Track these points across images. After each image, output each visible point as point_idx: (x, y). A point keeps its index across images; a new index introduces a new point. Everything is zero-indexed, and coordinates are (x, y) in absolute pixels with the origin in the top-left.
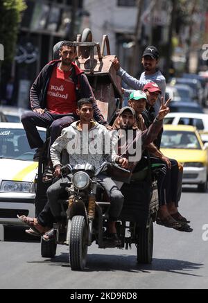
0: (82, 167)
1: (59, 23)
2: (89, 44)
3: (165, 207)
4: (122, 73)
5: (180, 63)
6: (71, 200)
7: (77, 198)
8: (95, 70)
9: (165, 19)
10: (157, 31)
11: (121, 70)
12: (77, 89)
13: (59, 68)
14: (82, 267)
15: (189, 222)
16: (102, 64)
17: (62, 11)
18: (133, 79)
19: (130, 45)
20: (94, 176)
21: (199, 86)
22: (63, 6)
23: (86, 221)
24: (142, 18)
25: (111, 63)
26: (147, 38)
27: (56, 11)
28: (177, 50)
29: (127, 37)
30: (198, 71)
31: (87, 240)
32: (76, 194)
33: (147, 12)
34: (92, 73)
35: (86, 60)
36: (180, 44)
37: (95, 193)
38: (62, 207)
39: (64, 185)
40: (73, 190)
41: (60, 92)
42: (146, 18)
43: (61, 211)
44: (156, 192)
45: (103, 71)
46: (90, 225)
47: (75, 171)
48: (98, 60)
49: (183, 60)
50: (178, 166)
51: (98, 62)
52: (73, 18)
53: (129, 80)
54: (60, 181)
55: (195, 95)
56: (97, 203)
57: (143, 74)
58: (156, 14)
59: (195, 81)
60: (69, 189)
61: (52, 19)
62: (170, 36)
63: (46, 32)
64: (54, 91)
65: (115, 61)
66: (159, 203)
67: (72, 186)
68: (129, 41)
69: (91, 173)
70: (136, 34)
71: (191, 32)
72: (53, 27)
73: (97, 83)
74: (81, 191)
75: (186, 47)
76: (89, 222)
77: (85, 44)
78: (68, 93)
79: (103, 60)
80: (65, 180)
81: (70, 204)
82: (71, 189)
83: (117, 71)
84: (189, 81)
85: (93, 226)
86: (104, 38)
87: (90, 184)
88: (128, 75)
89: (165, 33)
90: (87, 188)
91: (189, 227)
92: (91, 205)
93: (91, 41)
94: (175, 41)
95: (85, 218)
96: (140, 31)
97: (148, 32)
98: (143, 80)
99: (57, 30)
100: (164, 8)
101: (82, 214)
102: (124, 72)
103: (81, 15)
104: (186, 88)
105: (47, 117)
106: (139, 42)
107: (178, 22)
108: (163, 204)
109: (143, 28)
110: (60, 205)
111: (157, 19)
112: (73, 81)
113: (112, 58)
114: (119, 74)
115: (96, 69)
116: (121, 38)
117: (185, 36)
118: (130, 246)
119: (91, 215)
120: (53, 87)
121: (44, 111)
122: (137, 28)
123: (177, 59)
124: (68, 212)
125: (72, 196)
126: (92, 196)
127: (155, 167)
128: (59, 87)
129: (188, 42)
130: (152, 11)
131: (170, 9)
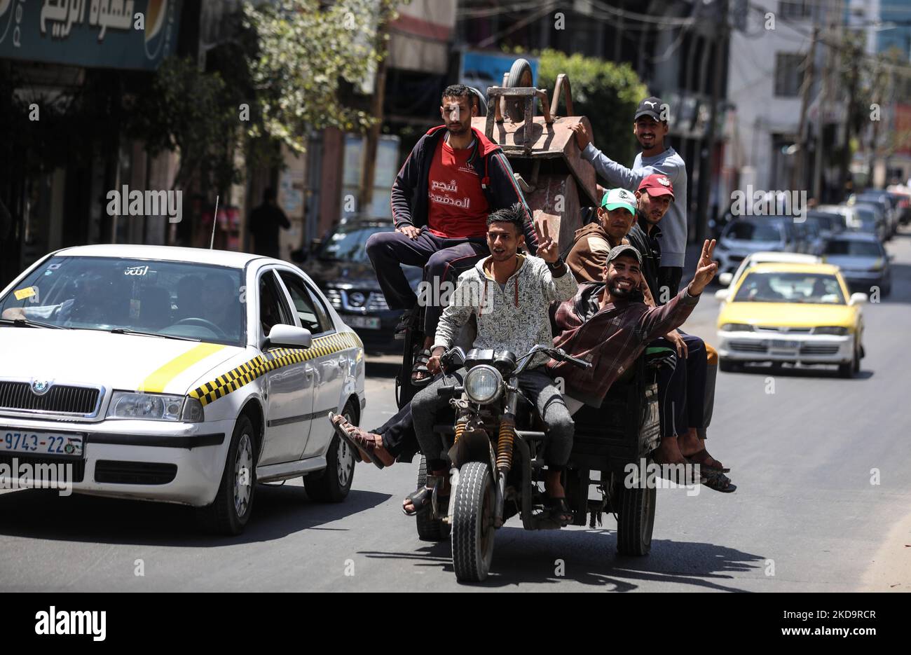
0: (488, 354)
1: (694, 120)
2: (524, 91)
3: (674, 439)
4: (592, 154)
5: (860, 174)
6: (462, 427)
7: (473, 423)
8: (534, 147)
9: (841, 113)
10: (829, 130)
11: (592, 148)
12: (484, 186)
13: (447, 144)
14: (480, 577)
15: (727, 470)
16: (551, 135)
17: (698, 104)
18: (616, 166)
19: (792, 150)
20: (513, 376)
21: (888, 204)
22: (700, 96)
23: (491, 473)
24: (809, 112)
25: (571, 132)
26: (815, 141)
27: (690, 103)
28: (857, 156)
29: (787, 139)
30: (886, 186)
31: (493, 516)
32: (472, 413)
33: (816, 104)
34: (528, 152)
35: (519, 125)
36: (862, 148)
37: (513, 413)
38: (444, 439)
39: (447, 394)
40: (465, 405)
41: (452, 195)
42: (814, 112)
43: (442, 448)
44: (655, 406)
45: (553, 149)
46: (501, 482)
47: (471, 364)
48: (544, 126)
49: (865, 170)
50: (706, 353)
51: (545, 130)
52: (714, 113)
53: (608, 168)
54: (438, 384)
55: (882, 218)
56: (519, 433)
57: (639, 157)
58: (827, 107)
59: (881, 199)
60: (457, 402)
61: (685, 114)
62: (848, 138)
63: (676, 132)
64: (438, 192)
65: (580, 129)
66: (661, 432)
67: (464, 396)
68: (790, 144)
69: (505, 368)
70: (800, 134)
71: (876, 132)
72: (685, 125)
73: (541, 173)
74: (483, 407)
75: (868, 153)
76: (499, 477)
77: (515, 92)
78: (469, 197)
79: (555, 126)
80: (449, 383)
81: (459, 434)
82: (462, 403)
83: (582, 150)
84: (874, 199)
85: (507, 484)
86: (559, 81)
87: (503, 392)
88: (605, 159)
89: (841, 134)
90: (496, 402)
91: (727, 481)
92: (505, 438)
93: (529, 85)
94: (854, 144)
95: (490, 468)
96: (805, 131)
97: (817, 131)
98: (640, 169)
99: (692, 128)
100: (840, 98)
101: (484, 458)
102: (598, 152)
103: (724, 109)
104: (868, 208)
105: (423, 243)
106: (804, 146)
107: (858, 118)
108: (670, 434)
109: (810, 127)
110: (438, 435)
111: (829, 115)
112: (475, 170)
113: (574, 122)
114: (587, 156)
115: (539, 144)
116: (779, 141)
117: (868, 137)
118: (600, 520)
119: (502, 463)
120: (435, 185)
121: (418, 230)
122: (801, 126)
123: (858, 168)
124: (452, 453)
125: (463, 419)
126: (507, 417)
127: (654, 355)
128: (448, 183)
129: (873, 145)
130: (823, 103)
131: (847, 100)
